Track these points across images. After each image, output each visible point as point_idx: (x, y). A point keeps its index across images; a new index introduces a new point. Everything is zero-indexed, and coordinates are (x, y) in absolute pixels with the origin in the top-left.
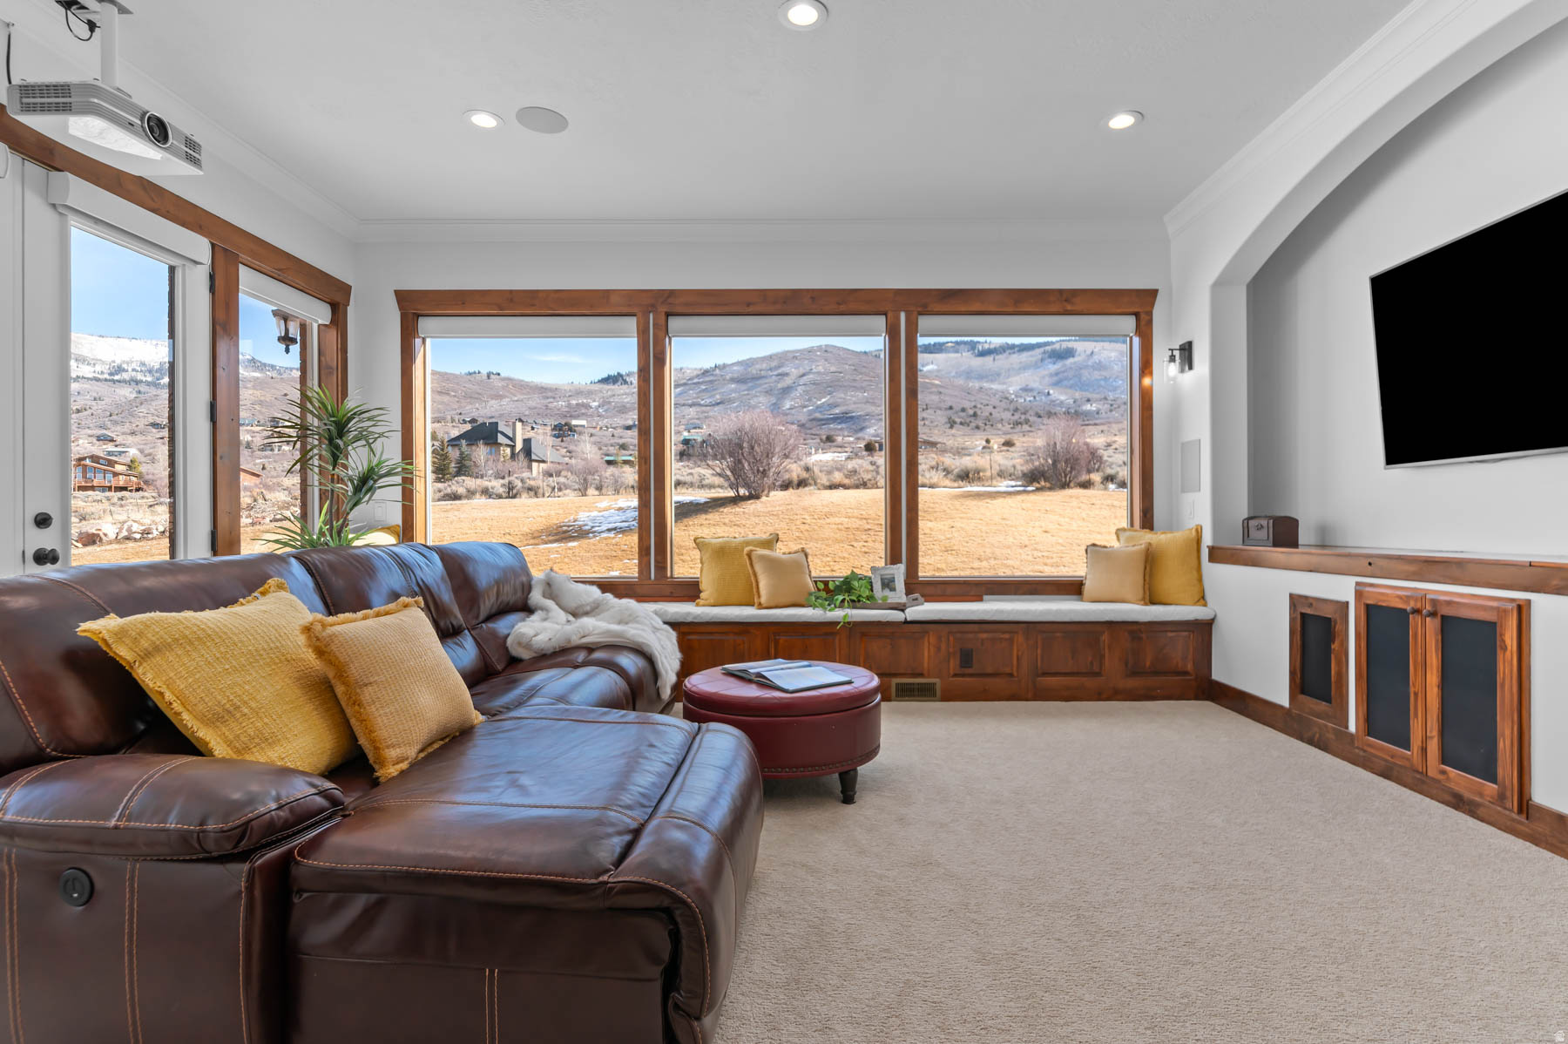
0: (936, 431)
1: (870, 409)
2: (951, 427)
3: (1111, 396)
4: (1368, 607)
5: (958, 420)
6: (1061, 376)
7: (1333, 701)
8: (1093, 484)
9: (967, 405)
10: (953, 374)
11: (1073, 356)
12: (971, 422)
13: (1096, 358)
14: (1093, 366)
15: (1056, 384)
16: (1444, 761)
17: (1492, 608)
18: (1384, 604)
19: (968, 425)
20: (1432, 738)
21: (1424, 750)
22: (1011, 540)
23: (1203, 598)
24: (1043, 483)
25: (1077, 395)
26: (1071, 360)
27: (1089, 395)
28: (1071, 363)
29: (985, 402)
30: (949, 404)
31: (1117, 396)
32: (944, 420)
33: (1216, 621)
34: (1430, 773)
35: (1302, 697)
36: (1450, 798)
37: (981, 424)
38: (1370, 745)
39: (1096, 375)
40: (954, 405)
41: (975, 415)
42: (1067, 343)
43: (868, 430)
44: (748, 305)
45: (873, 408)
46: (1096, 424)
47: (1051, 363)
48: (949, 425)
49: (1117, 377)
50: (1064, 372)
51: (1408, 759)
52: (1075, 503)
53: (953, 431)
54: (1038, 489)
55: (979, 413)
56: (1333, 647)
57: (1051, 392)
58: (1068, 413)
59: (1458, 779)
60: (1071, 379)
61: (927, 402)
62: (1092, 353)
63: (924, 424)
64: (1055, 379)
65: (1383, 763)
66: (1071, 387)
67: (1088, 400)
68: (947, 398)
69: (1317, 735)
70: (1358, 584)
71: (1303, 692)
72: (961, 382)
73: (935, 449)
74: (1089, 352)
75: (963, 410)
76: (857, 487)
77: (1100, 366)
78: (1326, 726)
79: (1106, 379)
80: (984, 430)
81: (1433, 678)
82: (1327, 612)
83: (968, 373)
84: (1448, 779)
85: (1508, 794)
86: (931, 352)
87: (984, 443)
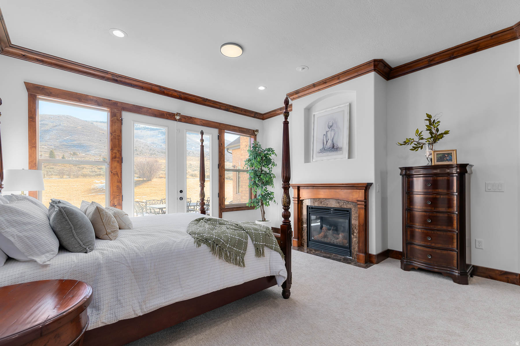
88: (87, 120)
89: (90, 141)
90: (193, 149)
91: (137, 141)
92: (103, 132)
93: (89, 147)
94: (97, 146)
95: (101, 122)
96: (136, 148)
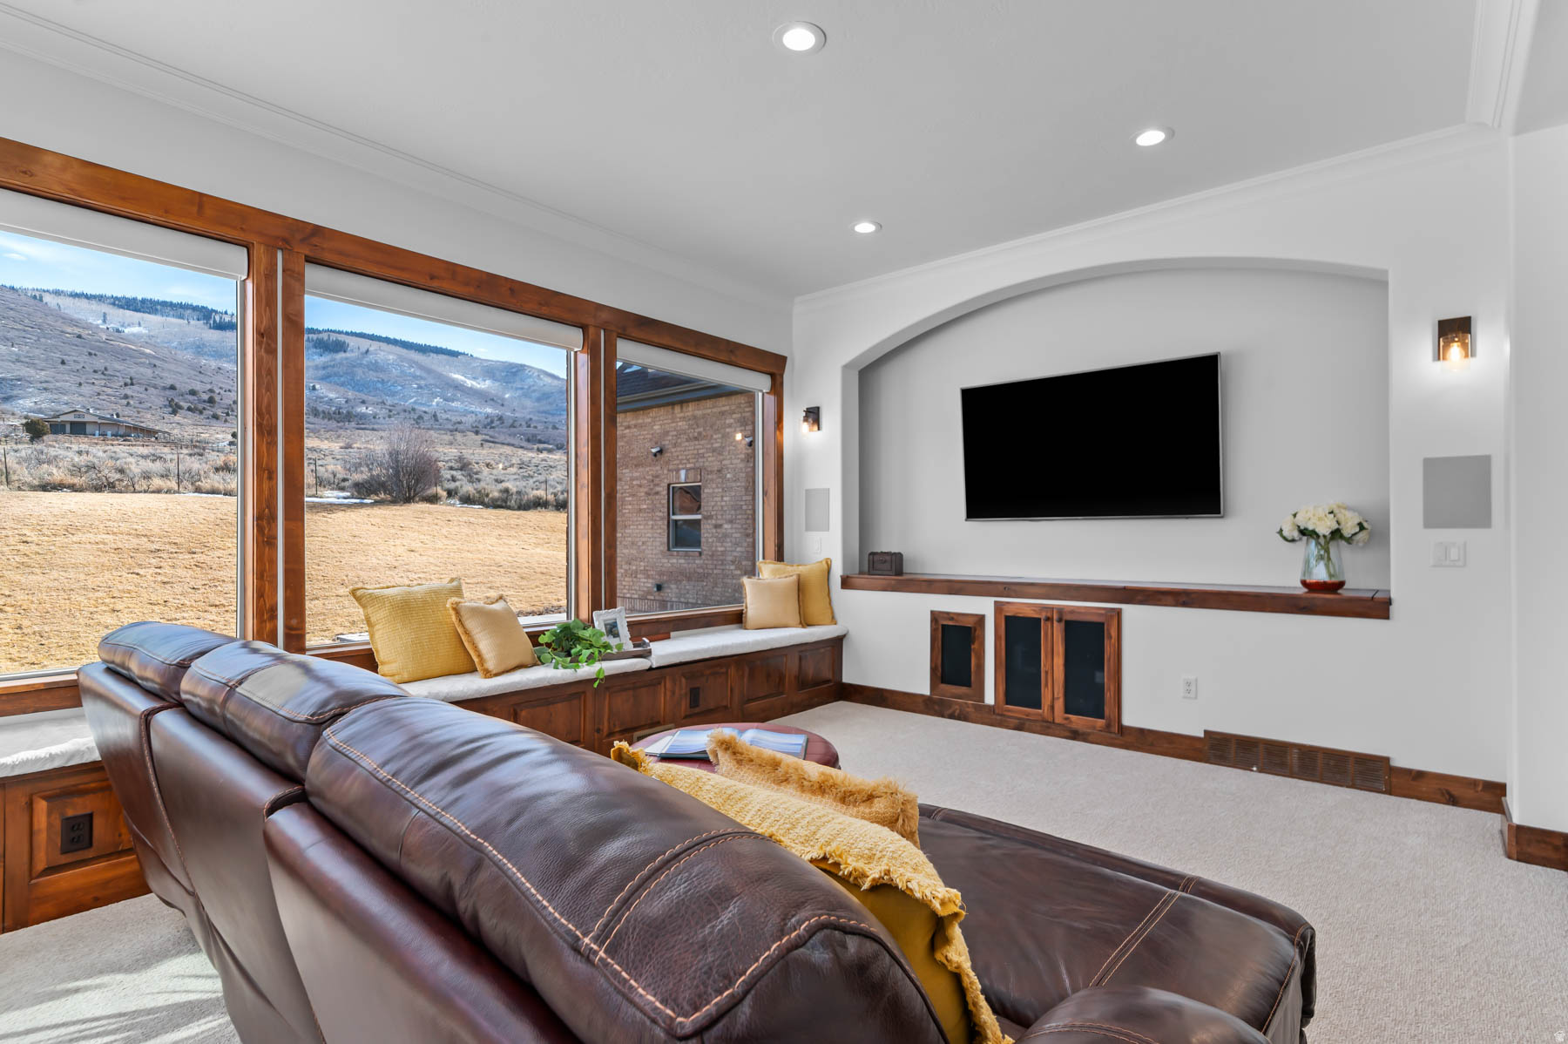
0: (149, 416)
1: (25, 371)
2: (174, 412)
3: (389, 401)
4: (1008, 619)
5: (186, 405)
6: (329, 370)
7: (973, 685)
8: (440, 498)
9: (198, 387)
10: (175, 344)
11: (345, 352)
12: (204, 409)
13: (371, 357)
14: (368, 366)
15: (324, 379)
16: (1067, 711)
17: (1102, 614)
18: (1021, 615)
19: (201, 413)
20: (1058, 698)
21: (1052, 707)
22: (374, 561)
23: (833, 618)
24: (382, 496)
25: (350, 395)
26: (341, 355)
27: (365, 397)
28: (342, 359)
29: (228, 387)
30: (169, 382)
31: (396, 402)
32: (161, 401)
33: (847, 636)
34: (1057, 721)
35: (943, 686)
36: (1068, 734)
37: (219, 412)
38: (1009, 711)
39: (372, 376)
40: (178, 386)
41: (211, 401)
42: (338, 335)
43: (21, 402)
44: (432, 278)
45: (32, 372)
46: (373, 429)
47: (315, 353)
48: (170, 409)
49: (396, 382)
50: (333, 366)
51: (1041, 715)
52: (429, 519)
53: (177, 418)
54: (377, 503)
55: (217, 398)
56: (973, 647)
57: (317, 387)
58: (339, 413)
59: (1078, 721)
60: (341, 376)
61: (133, 375)
62: (367, 351)
63: (128, 404)
64: (322, 373)
65: (1017, 721)
66: (342, 385)
67: (363, 402)
68: (165, 374)
69: (958, 711)
70: (995, 602)
71: (943, 682)
72: (188, 356)
73: (153, 439)
74: (363, 349)
75: (193, 393)
76: (98, 489)
77: (375, 367)
78: (966, 703)
79: (383, 382)
80: (226, 421)
81: (1059, 661)
82: (969, 623)
83: (199, 347)
84: (1071, 722)
85: (1112, 724)
86: (136, 310)
87: (230, 438)
88: (17, 286)
89: (18, 361)
90: (434, 403)
91: (219, 368)
92: (77, 331)
93: (14, 385)
94: (46, 382)
95: (75, 295)
96: (212, 394)
